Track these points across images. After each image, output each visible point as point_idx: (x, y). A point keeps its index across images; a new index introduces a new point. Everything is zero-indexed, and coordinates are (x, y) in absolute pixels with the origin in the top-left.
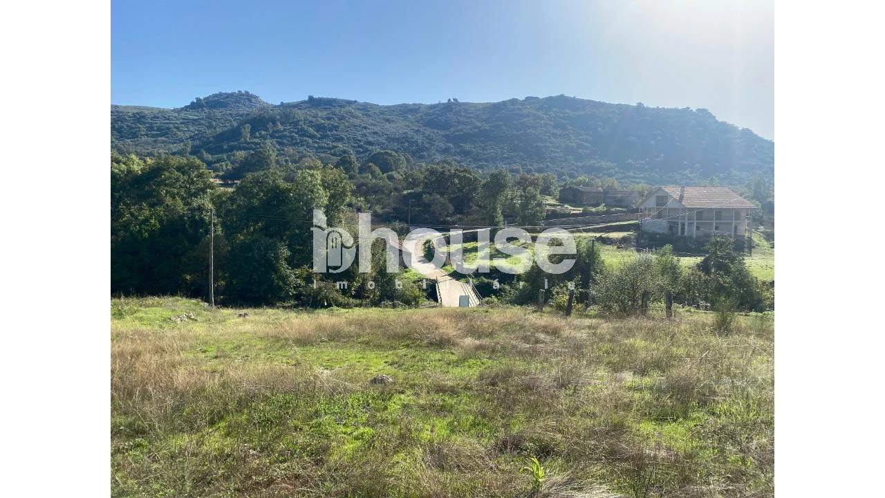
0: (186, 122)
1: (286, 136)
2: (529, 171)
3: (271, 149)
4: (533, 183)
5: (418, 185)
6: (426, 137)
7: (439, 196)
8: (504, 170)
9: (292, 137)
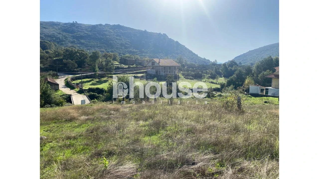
2: (108, 52)
4: (110, 56)
5: (61, 56)
6: (64, 36)
7: (70, 60)
8: (98, 51)
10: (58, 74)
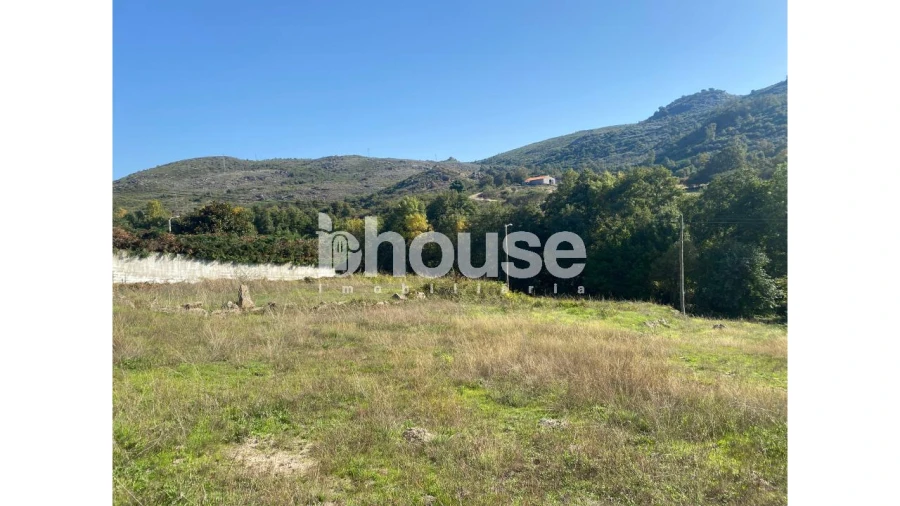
0: (650, 133)
1: (759, 127)
3: (741, 146)
9: (766, 128)
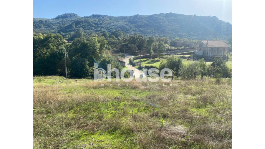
0: (55, 23)
1: (86, 27)
2: (161, 37)
3: (82, 31)
4: (162, 40)
5: (127, 42)
6: (129, 26)
7: (133, 45)
8: (153, 36)
9: (88, 27)
10: (125, 55)
